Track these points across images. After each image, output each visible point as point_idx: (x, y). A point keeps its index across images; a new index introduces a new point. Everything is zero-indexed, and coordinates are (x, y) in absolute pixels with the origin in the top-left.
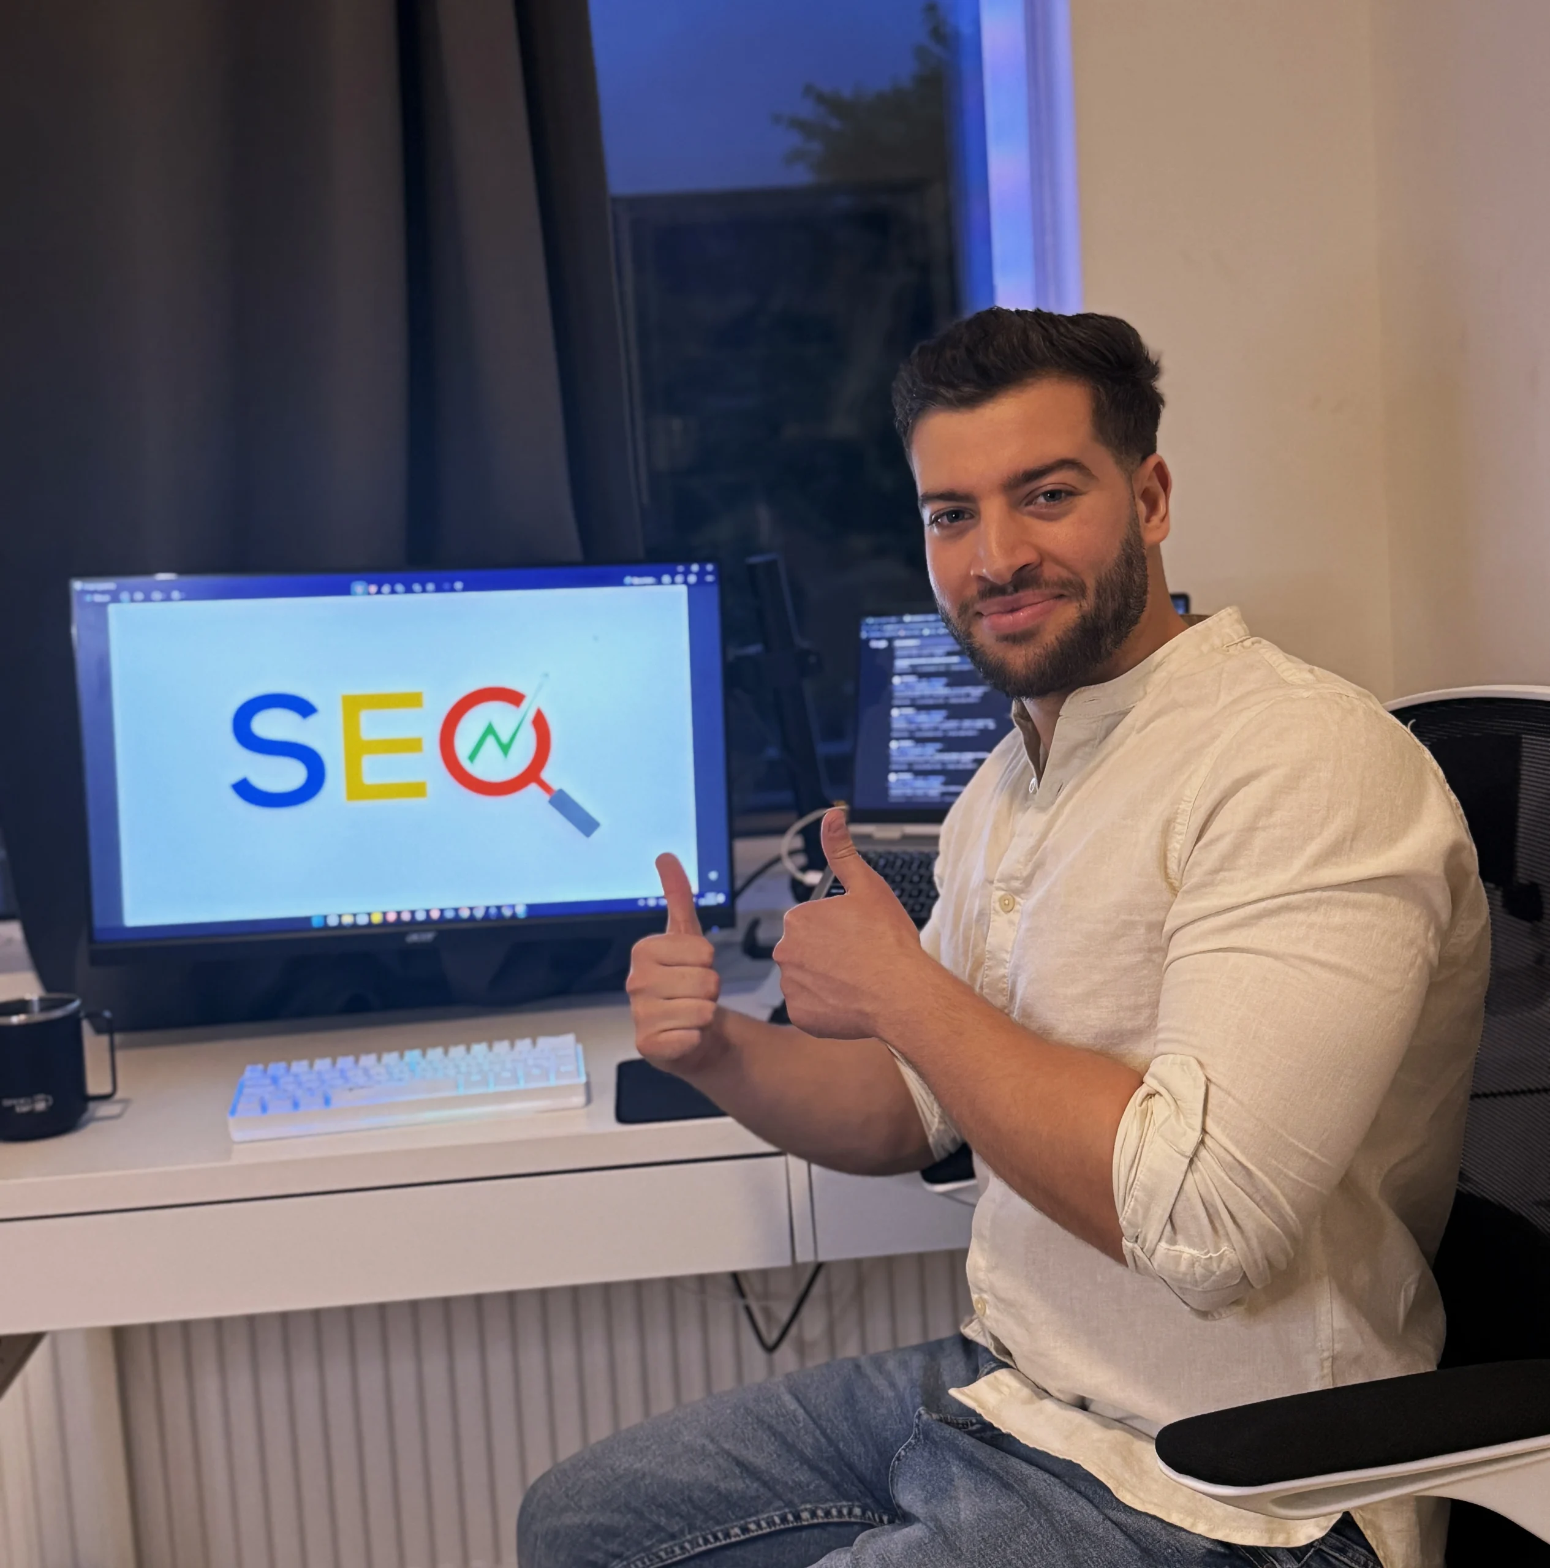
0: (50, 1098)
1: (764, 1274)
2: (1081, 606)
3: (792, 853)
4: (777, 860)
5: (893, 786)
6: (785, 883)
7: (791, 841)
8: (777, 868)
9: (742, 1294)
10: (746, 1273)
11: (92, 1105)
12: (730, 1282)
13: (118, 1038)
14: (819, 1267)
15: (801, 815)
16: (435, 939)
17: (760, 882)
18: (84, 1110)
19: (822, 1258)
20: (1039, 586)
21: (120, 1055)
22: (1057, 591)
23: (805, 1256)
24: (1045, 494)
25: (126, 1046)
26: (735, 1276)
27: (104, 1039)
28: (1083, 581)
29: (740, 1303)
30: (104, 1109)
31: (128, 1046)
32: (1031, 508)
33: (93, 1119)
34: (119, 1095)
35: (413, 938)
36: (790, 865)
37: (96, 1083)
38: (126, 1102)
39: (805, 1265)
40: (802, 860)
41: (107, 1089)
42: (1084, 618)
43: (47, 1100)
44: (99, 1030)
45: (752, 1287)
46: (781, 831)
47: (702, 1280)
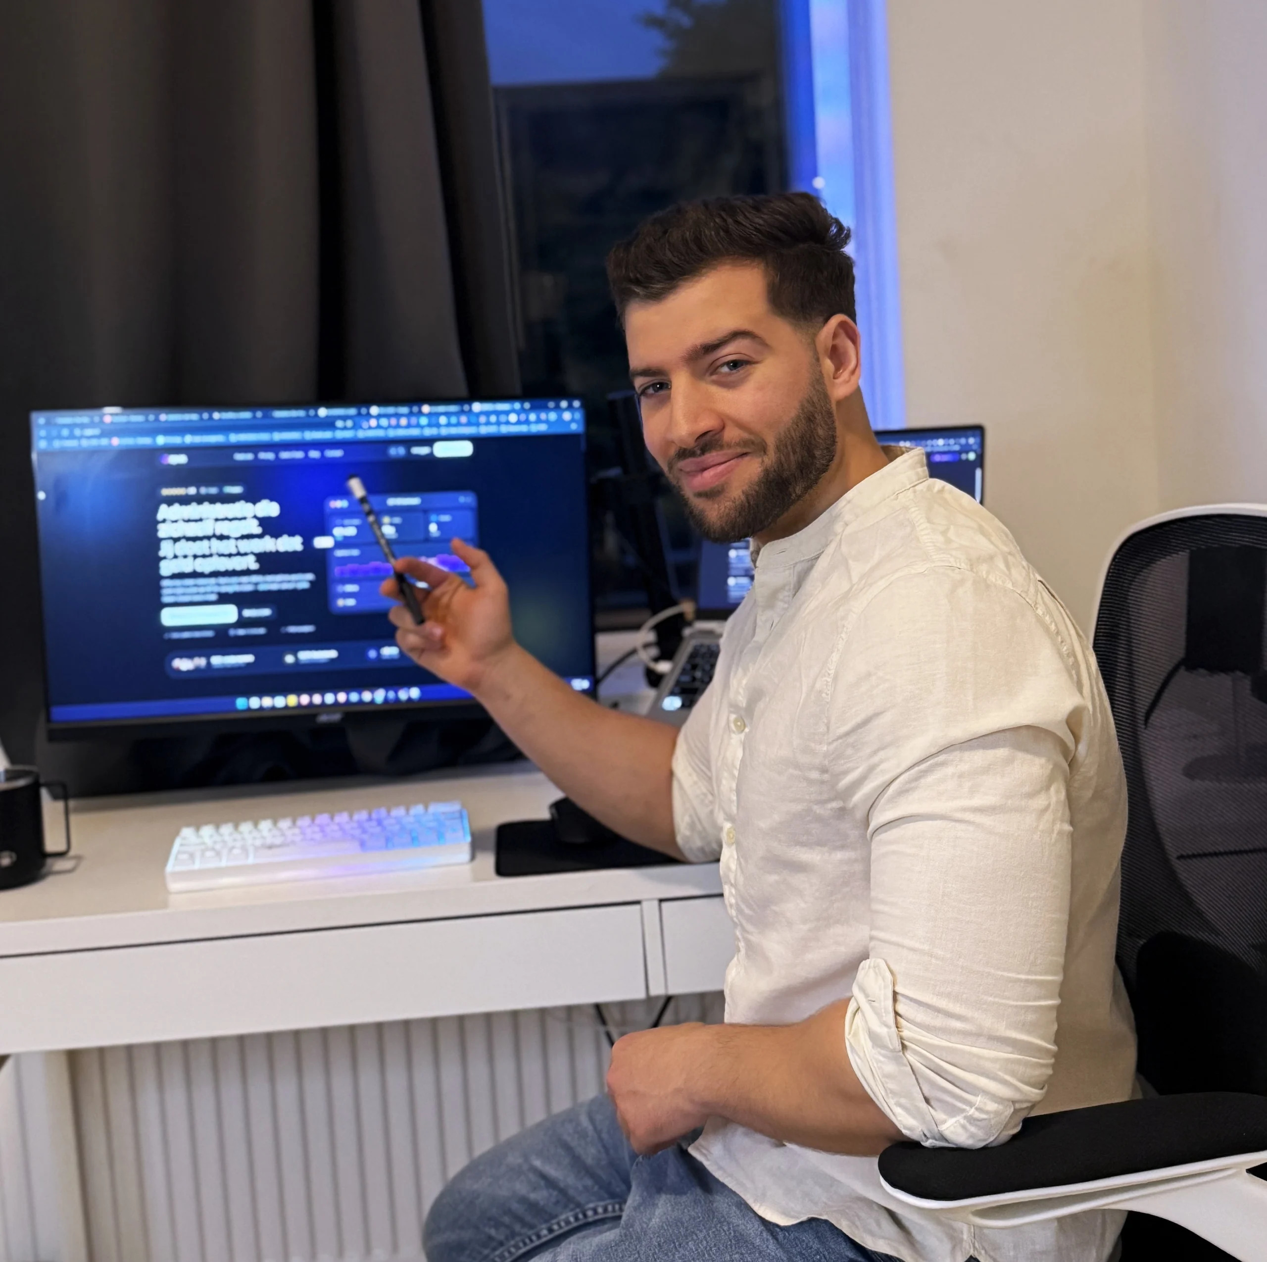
0: (14, 855)
1: (623, 1006)
2: (763, 461)
3: (646, 646)
4: (633, 652)
5: (732, 589)
6: (640, 673)
7: (647, 635)
8: (633, 659)
9: (603, 1021)
10: (607, 1005)
11: (49, 861)
12: (592, 1011)
13: (72, 803)
14: (669, 999)
15: (655, 612)
16: (343, 719)
17: (619, 670)
18: (42, 865)
19: (672, 991)
20: (722, 447)
21: (73, 818)
22: (739, 450)
23: (657, 990)
24: (727, 364)
25: (78, 810)
26: (598, 1007)
27: (60, 805)
28: (763, 440)
29: (602, 1029)
30: (60, 865)
31: (79, 810)
32: (714, 377)
33: (51, 873)
34: (72, 853)
35: (323, 718)
36: (646, 656)
37: (53, 841)
38: (78, 858)
39: (657, 998)
40: (654, 652)
41: (61, 847)
42: (767, 472)
43: (11, 857)
44: (55, 797)
45: (613, 1016)
46: (637, 627)
47: (570, 1011)
